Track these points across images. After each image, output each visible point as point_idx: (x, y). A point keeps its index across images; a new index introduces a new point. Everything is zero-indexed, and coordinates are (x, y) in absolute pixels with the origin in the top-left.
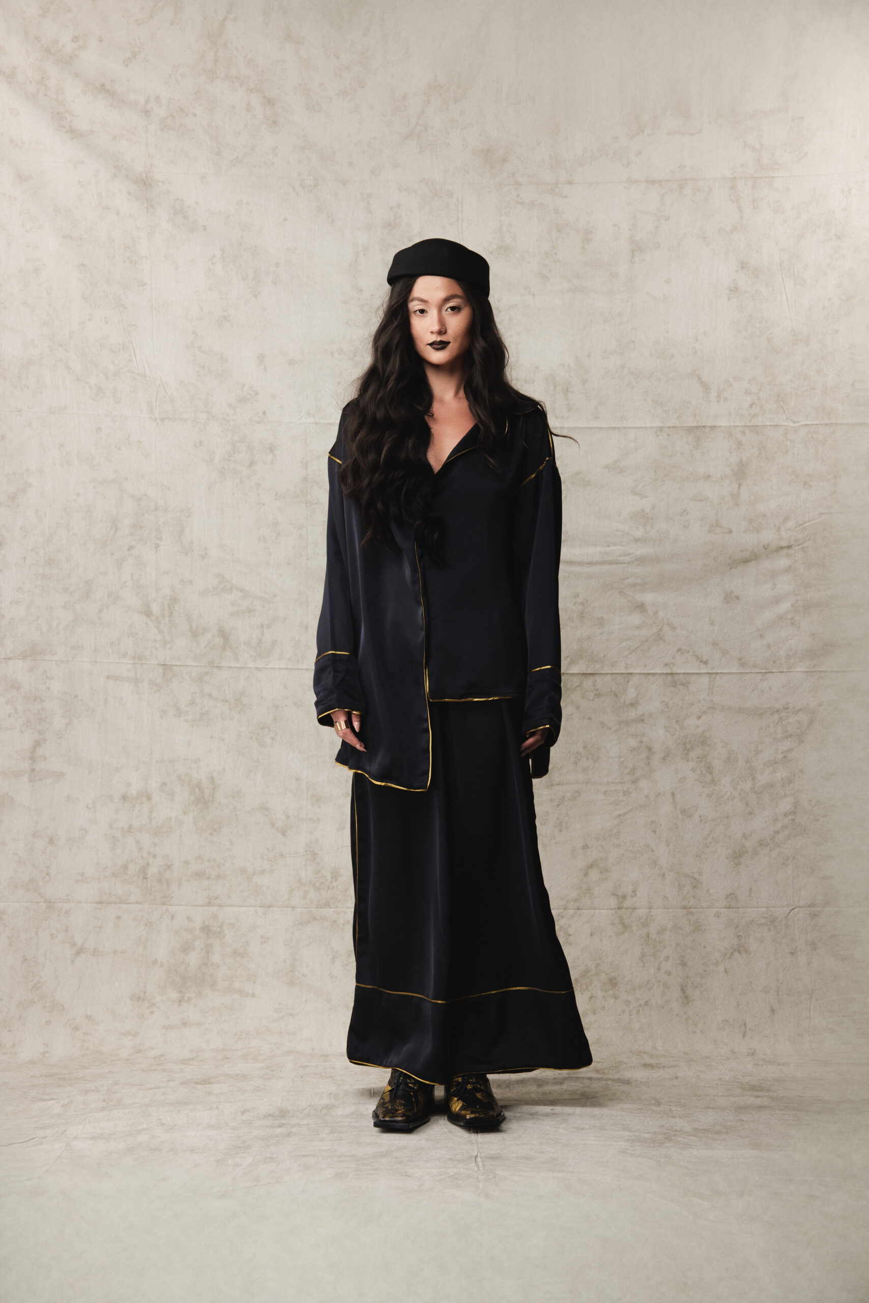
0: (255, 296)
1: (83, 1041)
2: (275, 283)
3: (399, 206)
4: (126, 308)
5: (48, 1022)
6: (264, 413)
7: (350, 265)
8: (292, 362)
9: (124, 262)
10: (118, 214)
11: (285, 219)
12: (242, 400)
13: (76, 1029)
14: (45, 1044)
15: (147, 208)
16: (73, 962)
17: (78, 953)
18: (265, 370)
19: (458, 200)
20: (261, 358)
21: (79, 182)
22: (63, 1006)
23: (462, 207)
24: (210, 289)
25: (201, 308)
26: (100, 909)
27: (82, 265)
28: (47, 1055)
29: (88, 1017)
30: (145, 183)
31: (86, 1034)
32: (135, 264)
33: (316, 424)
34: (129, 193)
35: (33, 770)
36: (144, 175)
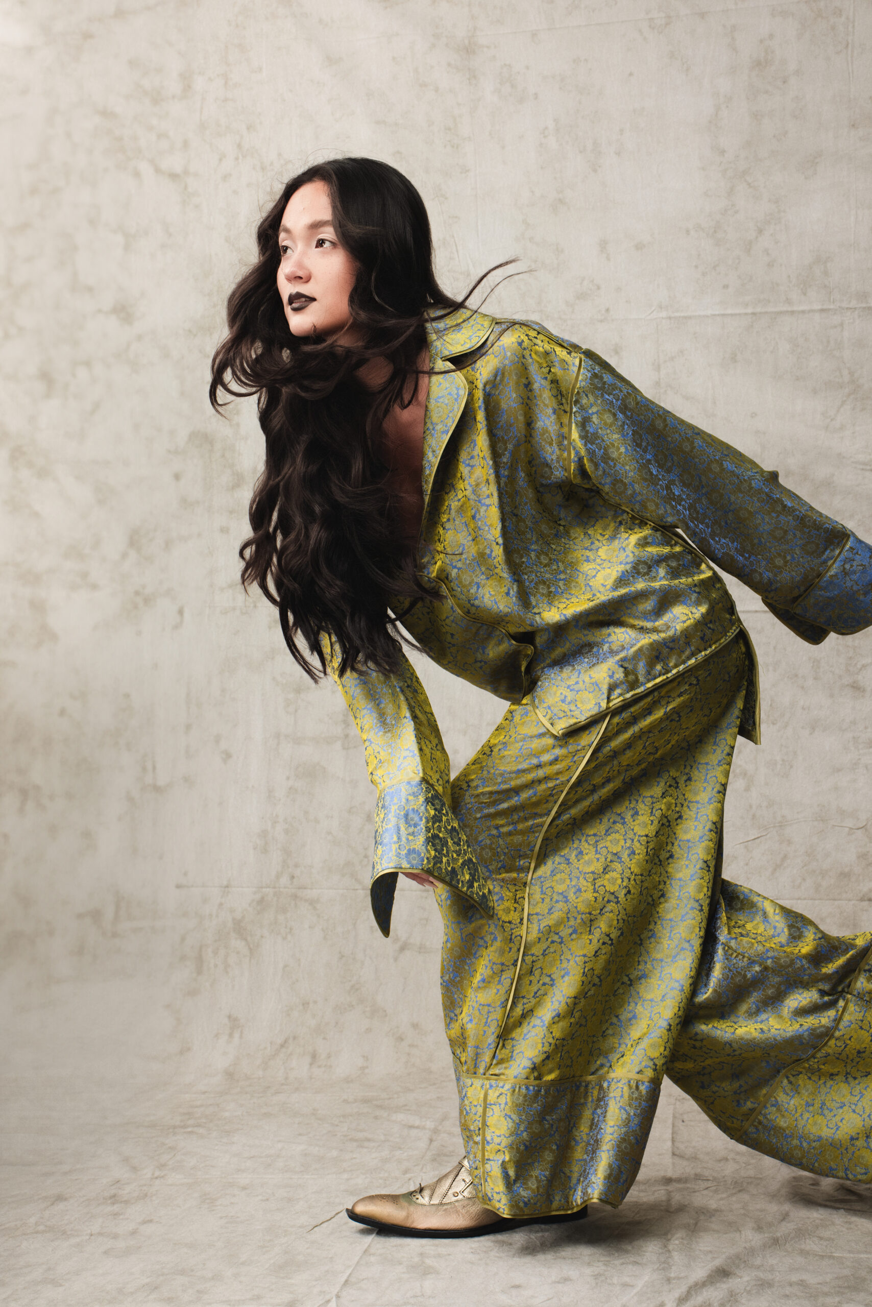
0: (595, 171)
1: (409, 1054)
2: (618, 154)
3: (771, 36)
4: (446, 198)
5: (369, 1030)
6: (608, 310)
7: (710, 122)
8: (639, 247)
9: (445, 147)
10: (437, 90)
11: (631, 74)
12: (582, 296)
13: (401, 1039)
14: (364, 1057)
15: (469, 79)
16: (396, 959)
17: (402, 949)
18: (608, 259)
19: (848, 18)
20: (603, 245)
21: (394, 58)
22: (385, 1011)
23: (853, 26)
24: (542, 168)
25: (532, 192)
26: (426, 898)
27: (399, 152)
28: (366, 1071)
29: (415, 1026)
30: (468, 51)
31: (411, 1046)
32: (457, 148)
33: (670, 318)
34: (449, 65)
35: (347, 736)
36: (466, 42)
